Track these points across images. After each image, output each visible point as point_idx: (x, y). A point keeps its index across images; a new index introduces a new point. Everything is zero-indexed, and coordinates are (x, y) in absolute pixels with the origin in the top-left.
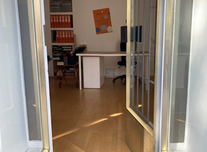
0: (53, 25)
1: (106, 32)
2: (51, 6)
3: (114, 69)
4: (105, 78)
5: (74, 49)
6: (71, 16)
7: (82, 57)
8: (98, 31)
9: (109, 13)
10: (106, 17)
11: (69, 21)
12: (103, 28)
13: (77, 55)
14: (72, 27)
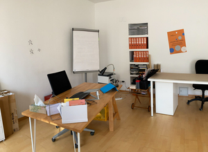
0: (131, 46)
1: (180, 52)
2: (130, 29)
3: (187, 88)
4: (179, 96)
5: (146, 72)
6: (147, 38)
7: (154, 83)
8: (172, 51)
9: (183, 34)
10: (180, 38)
11: (145, 43)
12: (177, 48)
13: (149, 80)
14: (147, 48)
